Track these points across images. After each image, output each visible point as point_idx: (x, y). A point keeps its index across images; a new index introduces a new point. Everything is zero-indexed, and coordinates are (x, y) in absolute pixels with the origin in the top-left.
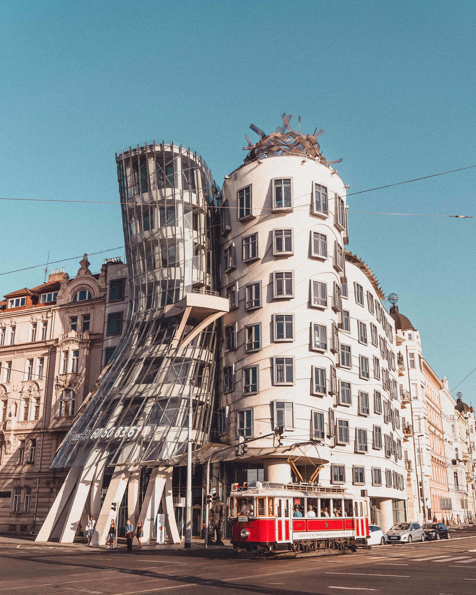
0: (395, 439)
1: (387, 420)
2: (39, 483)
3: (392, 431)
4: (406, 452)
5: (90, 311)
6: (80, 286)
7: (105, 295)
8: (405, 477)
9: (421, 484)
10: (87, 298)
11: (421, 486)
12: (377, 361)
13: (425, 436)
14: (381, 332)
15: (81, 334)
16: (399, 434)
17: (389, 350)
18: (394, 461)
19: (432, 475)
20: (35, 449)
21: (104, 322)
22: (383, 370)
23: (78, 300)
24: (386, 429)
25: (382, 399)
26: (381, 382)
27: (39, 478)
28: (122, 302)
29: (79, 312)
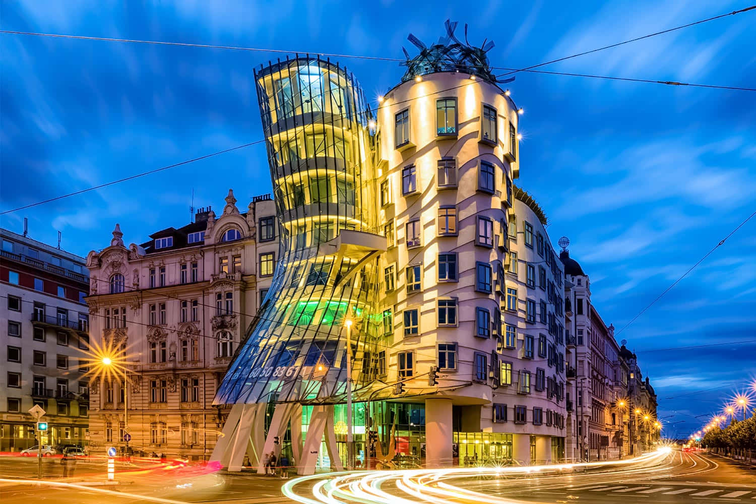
0: (558, 381)
1: (550, 363)
2: (205, 419)
3: (556, 374)
4: (568, 395)
5: (241, 252)
6: (228, 225)
7: (255, 234)
8: (566, 417)
9: (580, 423)
10: (236, 238)
11: (580, 425)
12: (543, 305)
13: (588, 379)
14: (550, 275)
15: (233, 275)
16: (562, 377)
17: (557, 294)
18: (556, 402)
19: (591, 416)
20: (198, 388)
21: (256, 264)
22: (550, 315)
23: (227, 239)
24: (550, 372)
25: (548, 342)
26: (547, 327)
27: (205, 415)
28: (272, 242)
29: (230, 252)
